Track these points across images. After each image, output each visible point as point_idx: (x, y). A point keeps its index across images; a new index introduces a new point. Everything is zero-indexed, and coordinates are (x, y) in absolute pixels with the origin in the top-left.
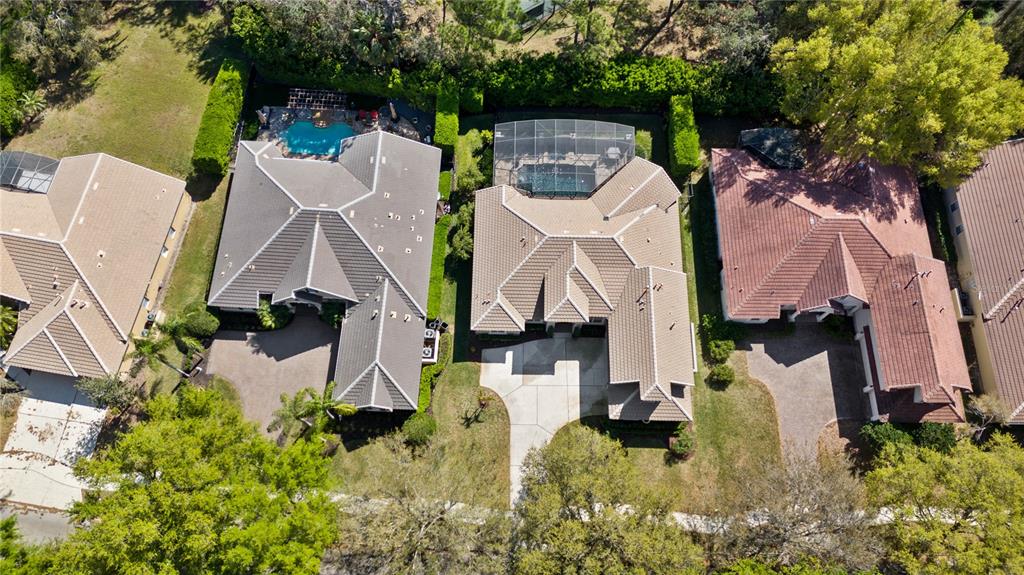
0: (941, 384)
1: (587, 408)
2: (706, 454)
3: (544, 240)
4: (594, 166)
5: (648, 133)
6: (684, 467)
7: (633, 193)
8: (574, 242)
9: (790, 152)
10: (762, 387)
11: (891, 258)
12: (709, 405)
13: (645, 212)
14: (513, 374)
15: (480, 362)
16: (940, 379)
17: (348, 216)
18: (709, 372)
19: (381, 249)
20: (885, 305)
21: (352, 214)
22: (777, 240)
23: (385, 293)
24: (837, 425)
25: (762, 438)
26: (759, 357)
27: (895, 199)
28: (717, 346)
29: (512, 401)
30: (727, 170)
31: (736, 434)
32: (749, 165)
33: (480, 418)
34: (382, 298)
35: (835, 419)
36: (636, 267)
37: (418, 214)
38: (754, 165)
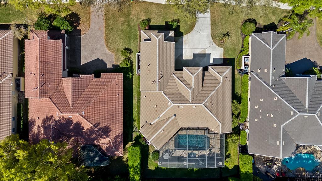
0: (38, 39)
1: (180, 40)
2: (134, 23)
3: (204, 102)
4: (175, 150)
5: (149, 168)
6: (143, 17)
7: (162, 128)
8: (190, 102)
9: (87, 153)
10: (110, 49)
11: (49, 97)
12: (132, 42)
13: (157, 119)
14: (210, 54)
15: (224, 58)
16: (39, 41)
17: (294, 112)
18: (131, 56)
19: (275, 99)
20: (56, 76)
21: (292, 113)
22: (100, 106)
23: (271, 80)
24: (81, 34)
25: (112, 29)
26: (110, 62)
27: (42, 129)
28: (127, 65)
29: (210, 43)
30: (117, 144)
31: (122, 30)
32: (107, 147)
33: (223, 35)
34: (272, 77)
35: (82, 36)
36: (163, 92)
37: (258, 118)
38: (104, 147)
